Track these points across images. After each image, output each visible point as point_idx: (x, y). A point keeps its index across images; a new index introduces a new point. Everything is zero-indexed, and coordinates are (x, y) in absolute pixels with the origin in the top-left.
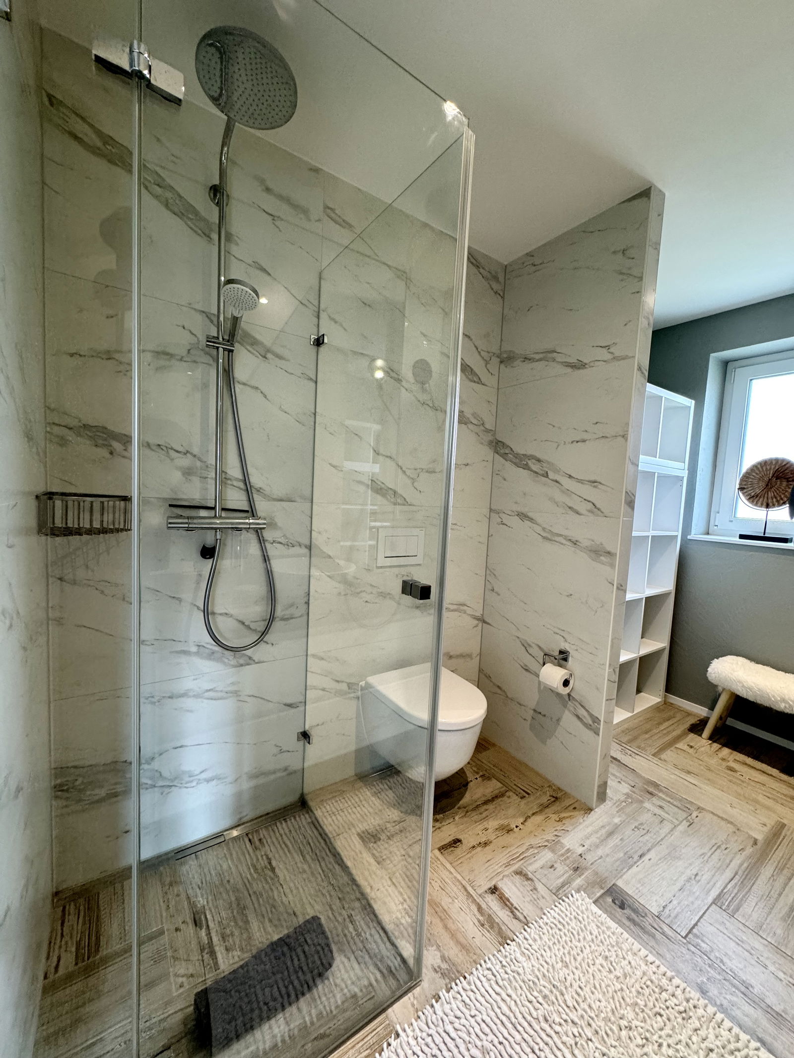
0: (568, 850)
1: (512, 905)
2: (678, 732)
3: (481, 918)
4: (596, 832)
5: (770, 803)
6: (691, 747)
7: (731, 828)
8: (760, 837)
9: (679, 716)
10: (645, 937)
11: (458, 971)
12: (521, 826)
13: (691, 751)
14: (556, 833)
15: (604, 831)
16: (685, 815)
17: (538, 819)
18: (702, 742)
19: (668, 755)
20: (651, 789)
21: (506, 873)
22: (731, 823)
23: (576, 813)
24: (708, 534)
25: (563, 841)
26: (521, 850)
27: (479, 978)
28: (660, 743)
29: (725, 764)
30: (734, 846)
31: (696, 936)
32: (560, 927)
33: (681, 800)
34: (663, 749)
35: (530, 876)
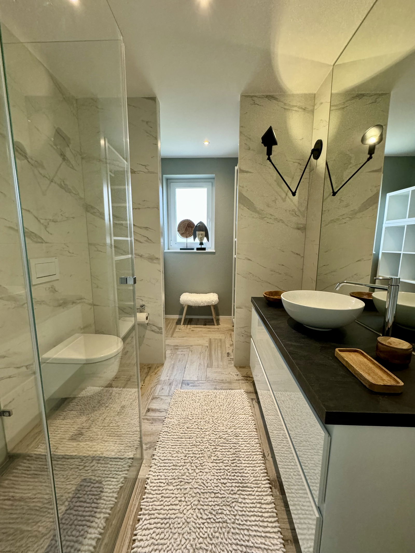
0: (164, 381)
1: (158, 409)
2: (174, 327)
3: (150, 422)
4: (169, 370)
5: (205, 335)
6: (180, 329)
7: (201, 346)
8: (207, 345)
9: (171, 321)
10: (198, 387)
11: (154, 443)
12: (144, 384)
13: (180, 330)
14: (157, 378)
15: (171, 368)
16: (189, 350)
17: (148, 377)
18: (182, 326)
19: (175, 335)
20: (176, 348)
21: (149, 402)
22: (200, 345)
23: (159, 368)
24: (169, 249)
25: (161, 379)
26: (149, 391)
27: (163, 437)
28: (171, 332)
29: (191, 330)
30: (204, 351)
31: (208, 378)
32: (177, 402)
33: (186, 346)
34: (172, 334)
35: (158, 397)
